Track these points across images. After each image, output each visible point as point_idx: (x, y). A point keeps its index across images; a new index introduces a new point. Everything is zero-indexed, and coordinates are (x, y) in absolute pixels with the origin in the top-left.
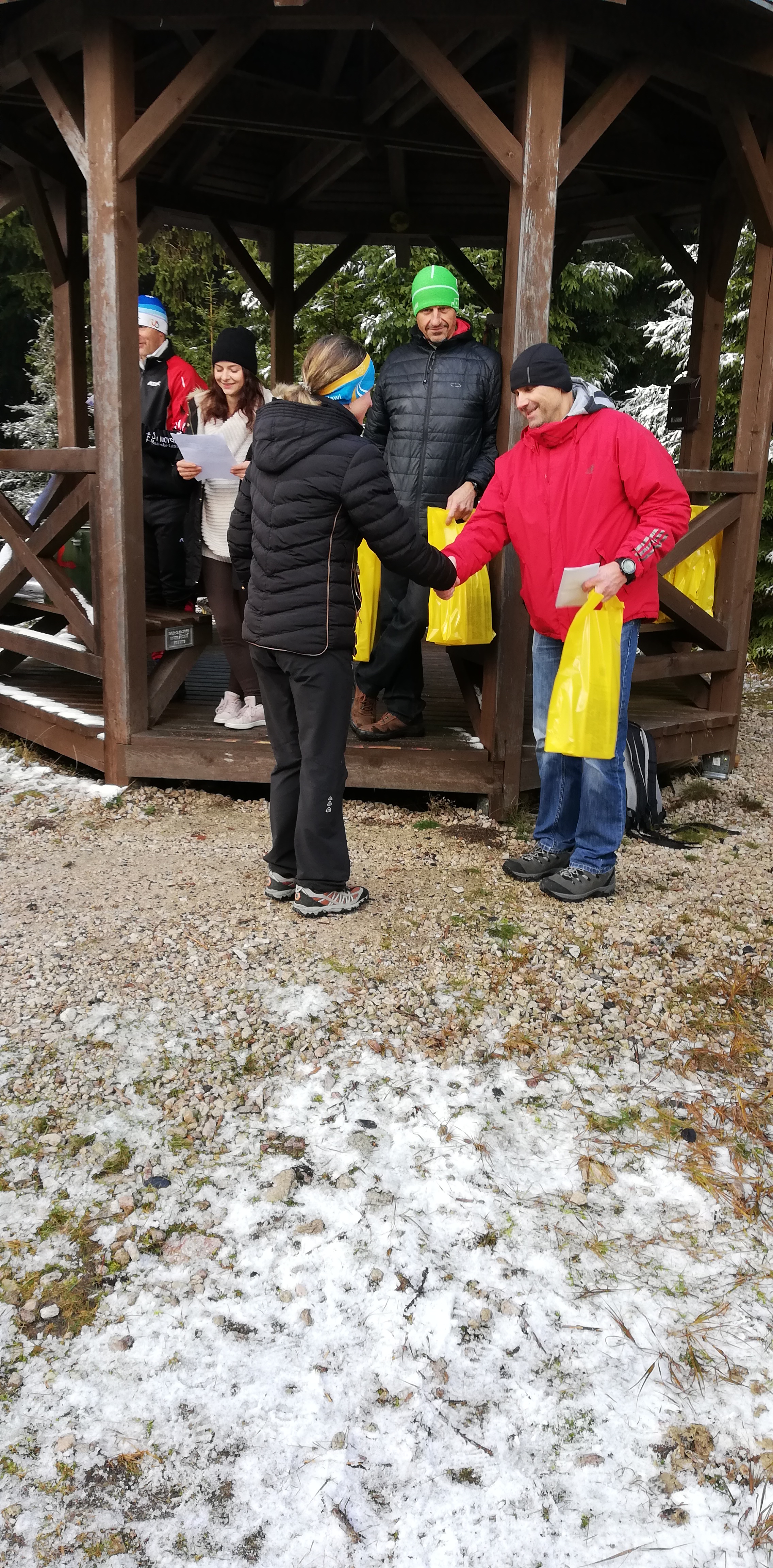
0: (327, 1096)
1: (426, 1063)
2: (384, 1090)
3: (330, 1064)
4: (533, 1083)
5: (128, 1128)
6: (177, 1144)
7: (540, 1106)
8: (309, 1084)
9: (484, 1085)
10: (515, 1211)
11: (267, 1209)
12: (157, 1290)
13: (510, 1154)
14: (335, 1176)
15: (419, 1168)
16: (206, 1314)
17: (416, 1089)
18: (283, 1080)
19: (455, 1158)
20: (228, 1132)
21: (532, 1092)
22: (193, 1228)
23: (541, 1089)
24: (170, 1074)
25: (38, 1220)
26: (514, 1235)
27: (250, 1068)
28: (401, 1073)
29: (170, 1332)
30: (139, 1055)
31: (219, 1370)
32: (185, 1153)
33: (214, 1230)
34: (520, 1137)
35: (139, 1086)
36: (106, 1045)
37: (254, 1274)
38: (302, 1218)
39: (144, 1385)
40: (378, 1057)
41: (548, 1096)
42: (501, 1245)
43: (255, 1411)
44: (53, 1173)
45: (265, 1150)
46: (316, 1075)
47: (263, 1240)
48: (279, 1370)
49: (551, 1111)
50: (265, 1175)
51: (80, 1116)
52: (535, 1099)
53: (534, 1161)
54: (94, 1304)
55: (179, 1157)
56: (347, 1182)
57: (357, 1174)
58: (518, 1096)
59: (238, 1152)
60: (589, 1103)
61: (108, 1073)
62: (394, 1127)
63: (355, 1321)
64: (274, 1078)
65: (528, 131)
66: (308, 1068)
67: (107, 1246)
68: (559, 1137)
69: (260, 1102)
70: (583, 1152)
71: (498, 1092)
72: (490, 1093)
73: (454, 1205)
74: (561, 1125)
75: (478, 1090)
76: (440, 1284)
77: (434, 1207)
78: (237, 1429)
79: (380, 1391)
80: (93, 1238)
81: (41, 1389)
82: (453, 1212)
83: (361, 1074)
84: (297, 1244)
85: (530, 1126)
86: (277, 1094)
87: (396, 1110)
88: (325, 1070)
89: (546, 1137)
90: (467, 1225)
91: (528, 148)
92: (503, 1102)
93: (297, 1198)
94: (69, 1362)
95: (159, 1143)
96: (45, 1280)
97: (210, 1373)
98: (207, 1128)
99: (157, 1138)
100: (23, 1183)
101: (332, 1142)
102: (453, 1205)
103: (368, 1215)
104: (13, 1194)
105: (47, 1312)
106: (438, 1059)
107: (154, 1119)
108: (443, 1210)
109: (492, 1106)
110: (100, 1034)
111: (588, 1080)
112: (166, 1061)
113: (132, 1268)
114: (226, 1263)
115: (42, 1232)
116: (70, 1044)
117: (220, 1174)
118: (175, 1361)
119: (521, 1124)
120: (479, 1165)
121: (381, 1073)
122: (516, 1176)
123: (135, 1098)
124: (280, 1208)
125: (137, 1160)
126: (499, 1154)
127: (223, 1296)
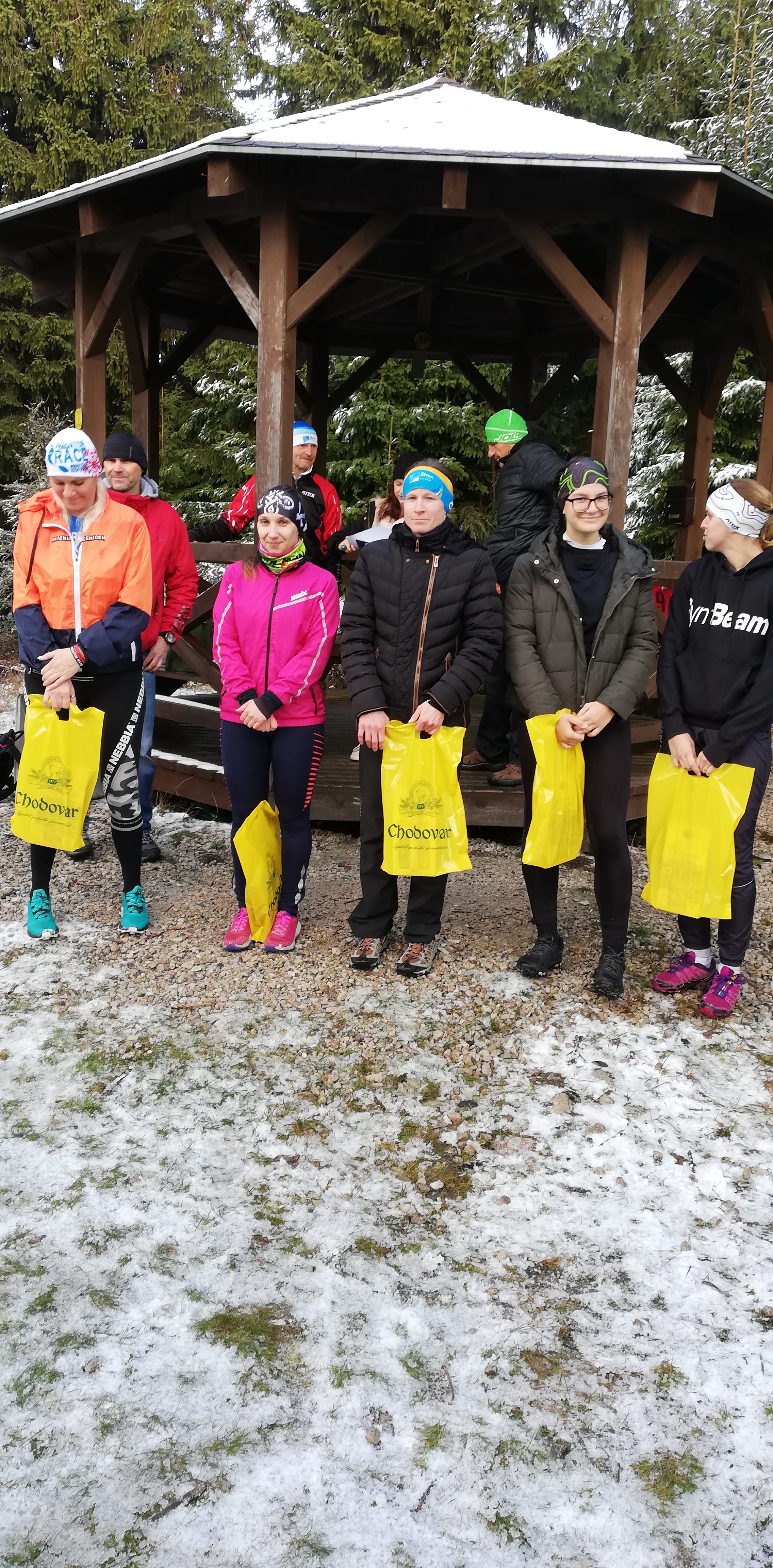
0: (562, 1046)
1: (625, 1023)
2: (603, 1042)
3: (554, 1024)
4: (708, 1035)
5: (426, 1070)
6: (470, 1080)
7: (720, 1050)
8: (546, 1039)
9: (674, 1037)
10: (734, 1116)
11: (557, 1119)
12: (507, 1169)
13: (712, 1081)
14: (596, 1097)
15: (652, 1091)
16: (548, 1182)
17: (625, 1040)
18: (525, 1037)
19: (675, 1084)
20: (502, 1071)
21: (709, 1041)
22: (509, 1133)
23: (715, 1039)
24: (437, 1034)
25: (394, 1129)
26: (740, 1130)
27: (495, 1028)
28: (609, 1030)
29: (530, 1193)
30: (407, 1021)
31: (579, 1212)
32: (477, 1085)
33: (525, 1133)
34: (714, 1070)
35: (420, 1041)
36: (378, 1015)
37: (568, 1159)
38: (586, 1124)
39: (532, 1222)
40: (587, 1020)
41: (723, 1043)
42: (733, 1135)
43: (620, 1233)
44: (389, 1101)
45: (533, 1083)
46: (548, 1032)
47: (565, 1138)
48: (620, 1212)
49: (728, 1053)
50: (543, 1099)
51: (387, 1062)
52: (715, 1045)
53: (731, 1085)
54: (466, 1179)
55: (474, 1089)
56: (607, 1100)
57: (611, 1095)
58: (702, 1044)
59: (515, 1084)
60: (753, 1047)
61: (392, 1034)
62: (620, 1066)
63: (657, 1183)
64: (518, 1035)
65: (619, 302)
66: (540, 1028)
67: (454, 1144)
68: (742, 1069)
69: (514, 1050)
70: (765, 1078)
71: (685, 1042)
72: (681, 1043)
73: (690, 1113)
74: (740, 1062)
75: (671, 1040)
76: (703, 1160)
77: (674, 1113)
78: (613, 1244)
79: (697, 1220)
80: (442, 1140)
81: (463, 1228)
82: (690, 1117)
83: (581, 1031)
84: (590, 1140)
85: (718, 1063)
86: (524, 1045)
87: (616, 1054)
88: (552, 1029)
89: (733, 1070)
90: (703, 1125)
91: (619, 315)
92: (691, 1048)
93: (575, 1111)
94: (472, 1212)
95: (455, 1079)
96: (423, 1167)
97: (574, 1215)
98: (486, 1069)
99: (450, 1076)
100: (371, 1107)
101: (582, 1075)
102: (688, 1113)
103: (632, 1120)
104: (367, 1114)
105: (436, 1185)
106: (632, 1020)
107: (442, 1065)
108: (682, 1116)
109: (685, 1050)
110: (370, 1007)
111: (747, 1032)
112: (432, 1025)
113: (480, 1157)
114: (545, 1152)
115: (401, 1136)
116: (351, 1015)
117: (510, 1098)
118: (545, 1209)
119: (711, 1062)
120: (694, 1088)
121: (595, 1030)
122: (723, 1095)
123: (420, 1050)
124: (568, 1118)
125: (444, 1090)
126: (704, 1081)
127: (555, 1172)
